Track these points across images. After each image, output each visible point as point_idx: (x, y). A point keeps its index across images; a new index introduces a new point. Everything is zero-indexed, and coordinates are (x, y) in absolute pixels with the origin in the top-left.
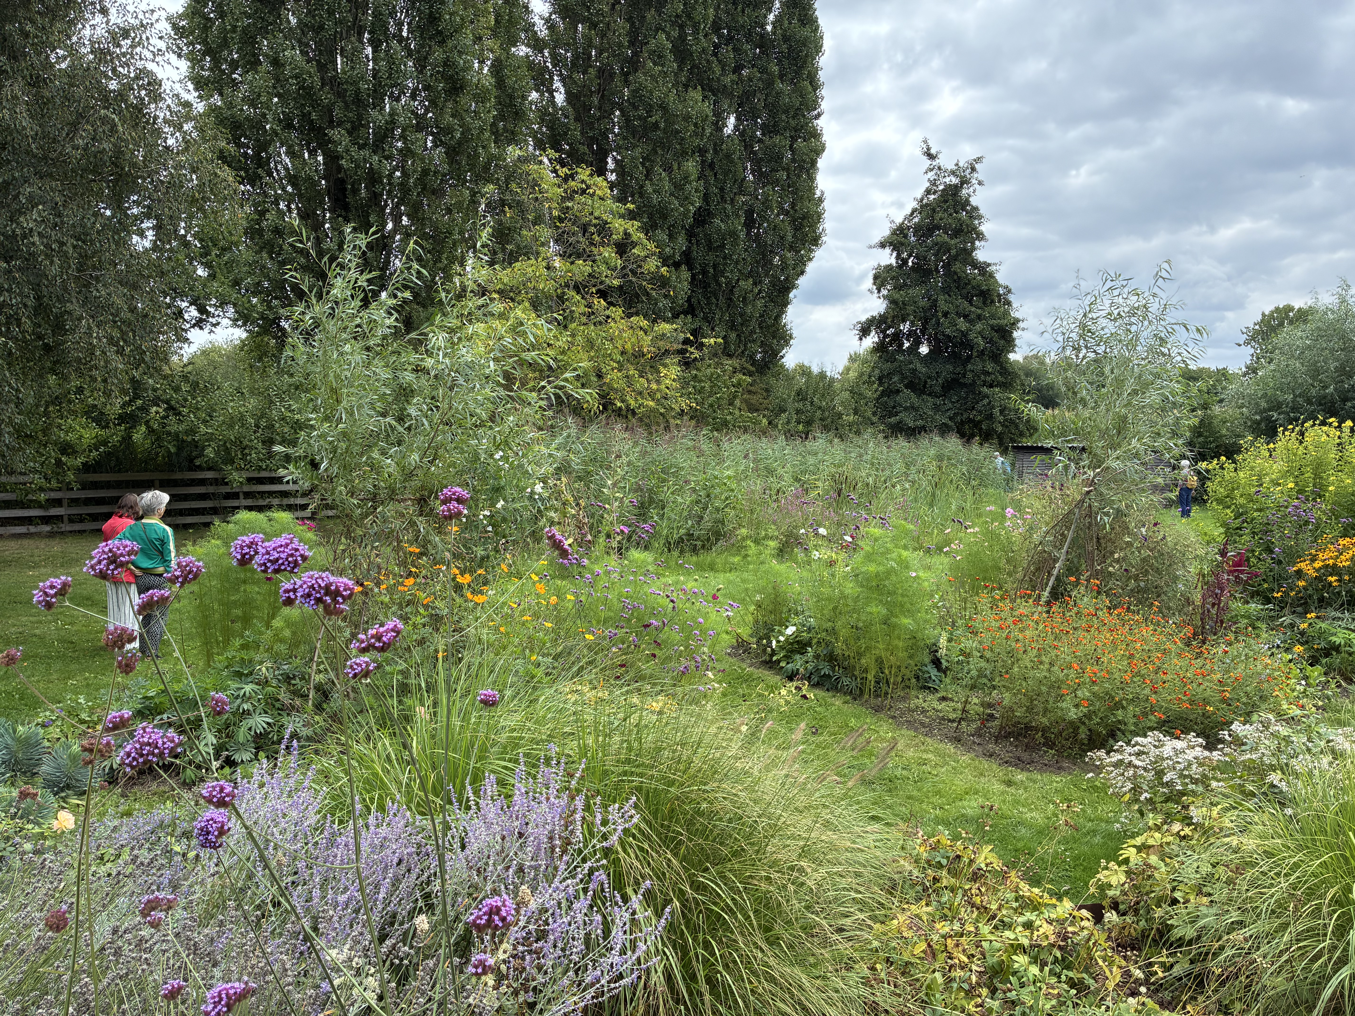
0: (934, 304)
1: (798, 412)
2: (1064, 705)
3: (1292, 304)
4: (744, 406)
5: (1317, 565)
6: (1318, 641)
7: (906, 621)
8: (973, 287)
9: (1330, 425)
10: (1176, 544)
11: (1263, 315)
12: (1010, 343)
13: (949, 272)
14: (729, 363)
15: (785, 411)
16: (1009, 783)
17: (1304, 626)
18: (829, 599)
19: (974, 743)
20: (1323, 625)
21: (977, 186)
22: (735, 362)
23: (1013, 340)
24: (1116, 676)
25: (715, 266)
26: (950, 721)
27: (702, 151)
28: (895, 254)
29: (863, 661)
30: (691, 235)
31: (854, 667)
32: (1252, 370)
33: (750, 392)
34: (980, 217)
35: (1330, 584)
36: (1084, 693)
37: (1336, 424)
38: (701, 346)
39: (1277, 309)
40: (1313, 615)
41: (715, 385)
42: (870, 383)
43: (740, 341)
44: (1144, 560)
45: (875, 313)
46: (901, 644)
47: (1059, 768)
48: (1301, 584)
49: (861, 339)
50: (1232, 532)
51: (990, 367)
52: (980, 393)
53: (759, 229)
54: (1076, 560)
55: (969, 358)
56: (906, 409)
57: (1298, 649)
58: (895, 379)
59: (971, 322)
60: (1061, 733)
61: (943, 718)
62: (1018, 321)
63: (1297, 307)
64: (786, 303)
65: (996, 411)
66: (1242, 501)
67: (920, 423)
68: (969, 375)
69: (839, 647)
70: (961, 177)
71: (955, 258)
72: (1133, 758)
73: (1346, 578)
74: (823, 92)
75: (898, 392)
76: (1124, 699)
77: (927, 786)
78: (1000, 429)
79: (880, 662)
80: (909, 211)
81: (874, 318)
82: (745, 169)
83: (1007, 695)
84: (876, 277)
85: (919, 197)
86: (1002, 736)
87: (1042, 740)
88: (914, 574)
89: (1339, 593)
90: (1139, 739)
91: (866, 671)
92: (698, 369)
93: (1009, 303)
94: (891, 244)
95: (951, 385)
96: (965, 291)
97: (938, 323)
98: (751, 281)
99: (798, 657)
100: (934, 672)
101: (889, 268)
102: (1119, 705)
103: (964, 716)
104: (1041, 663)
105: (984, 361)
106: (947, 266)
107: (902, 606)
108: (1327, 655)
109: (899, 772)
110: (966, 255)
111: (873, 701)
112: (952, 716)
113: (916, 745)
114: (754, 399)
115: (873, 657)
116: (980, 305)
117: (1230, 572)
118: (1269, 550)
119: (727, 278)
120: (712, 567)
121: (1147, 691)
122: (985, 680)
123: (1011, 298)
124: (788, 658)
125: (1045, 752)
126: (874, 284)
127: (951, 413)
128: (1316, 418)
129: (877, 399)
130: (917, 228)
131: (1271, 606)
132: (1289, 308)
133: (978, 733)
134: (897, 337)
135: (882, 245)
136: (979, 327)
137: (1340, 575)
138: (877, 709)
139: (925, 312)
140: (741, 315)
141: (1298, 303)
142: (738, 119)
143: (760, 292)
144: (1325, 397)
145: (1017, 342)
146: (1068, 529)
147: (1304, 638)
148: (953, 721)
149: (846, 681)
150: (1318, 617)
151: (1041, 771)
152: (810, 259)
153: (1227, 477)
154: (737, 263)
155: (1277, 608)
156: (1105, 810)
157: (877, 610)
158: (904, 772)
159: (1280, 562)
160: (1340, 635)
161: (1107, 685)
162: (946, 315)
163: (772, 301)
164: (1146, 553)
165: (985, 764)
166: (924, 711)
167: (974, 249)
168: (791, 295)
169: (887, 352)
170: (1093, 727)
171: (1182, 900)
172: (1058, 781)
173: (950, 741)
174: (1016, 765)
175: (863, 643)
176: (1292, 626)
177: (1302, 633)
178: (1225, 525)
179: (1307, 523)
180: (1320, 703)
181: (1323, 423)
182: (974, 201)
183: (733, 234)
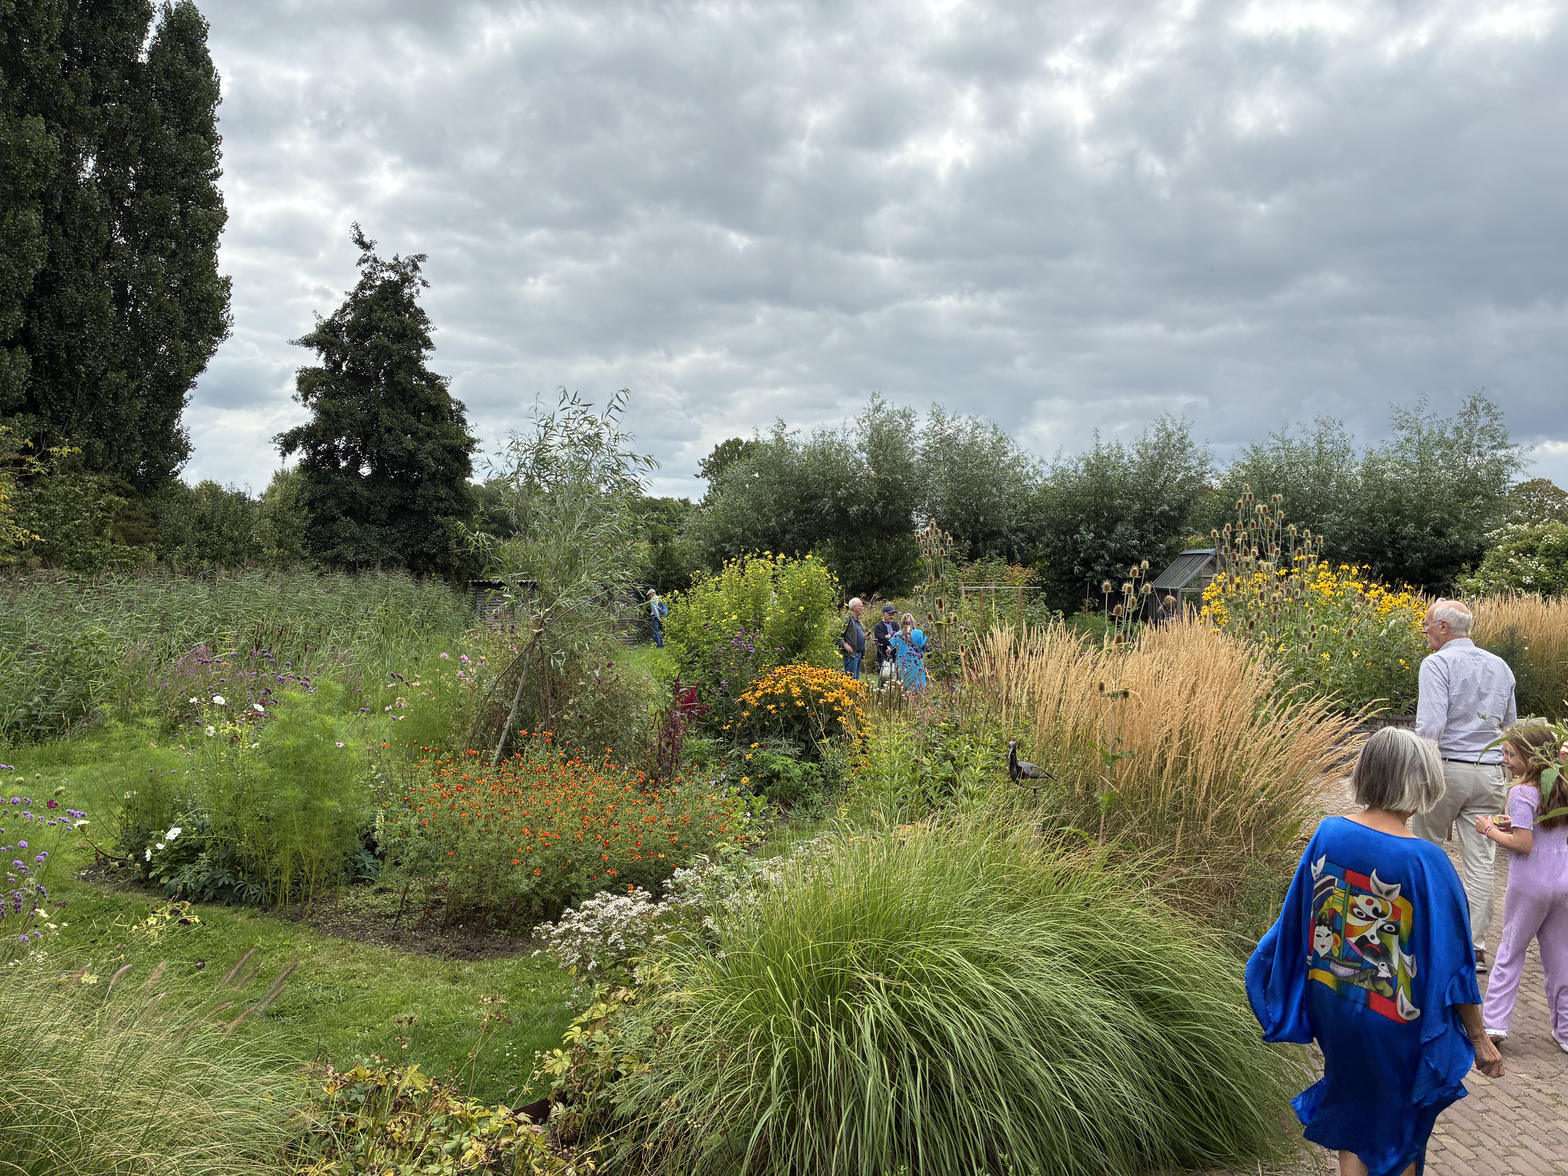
0: (375, 418)
1: (200, 544)
2: (514, 877)
3: (741, 438)
4: (119, 536)
5: (758, 694)
6: (761, 771)
7: (331, 804)
8: (421, 401)
9: (766, 557)
10: (629, 685)
11: (716, 446)
12: (466, 468)
13: (391, 383)
14: (92, 480)
15: (181, 543)
16: (454, 980)
17: (749, 756)
18: (229, 786)
19: (416, 938)
20: (765, 754)
21: (420, 286)
22: (106, 479)
23: (469, 463)
24: (568, 836)
25: (69, 350)
26: (388, 917)
27: (45, 197)
28: (323, 355)
29: (276, 860)
30: (29, 305)
31: (263, 870)
32: (709, 501)
33: (129, 518)
34: (425, 322)
35: (770, 712)
36: (536, 860)
37: (771, 557)
38: (44, 457)
39: (728, 442)
40: (756, 744)
41: (72, 508)
42: (296, 508)
43: (111, 451)
44: (600, 704)
45: (302, 424)
46: (324, 832)
47: (512, 950)
48: (746, 714)
49: (283, 455)
50: (687, 666)
51: (443, 492)
52: (433, 521)
53: (135, 307)
54: (529, 710)
55: (419, 481)
56: (345, 540)
57: (745, 780)
58: (330, 503)
59: (420, 440)
60: (514, 909)
61: (379, 915)
62: (473, 441)
63: (745, 441)
64: (179, 404)
65: (453, 544)
66: (694, 634)
67: (362, 557)
68: (420, 501)
69: (244, 847)
70: (402, 274)
71: (399, 365)
72: (581, 925)
73: (783, 705)
74: (220, 148)
75: (334, 519)
76: (578, 860)
77: (354, 1006)
78: (457, 563)
79: (296, 857)
80: (340, 307)
81: (300, 430)
82: (111, 228)
83: (453, 875)
84: (300, 381)
85: (352, 290)
86: (449, 924)
87: (495, 921)
88: (342, 745)
89: (777, 720)
90: (587, 903)
91: (278, 872)
92: (44, 487)
93: (463, 422)
94: (318, 343)
95: (398, 513)
96: (411, 405)
97: (380, 440)
98: (124, 373)
99: (186, 867)
100: (368, 860)
101: (316, 372)
102: (571, 868)
103: (406, 908)
104: (490, 832)
105: (436, 485)
106: (389, 374)
107: (325, 785)
108: (770, 783)
109: (318, 994)
110: (413, 365)
111: (289, 909)
112: (391, 910)
113: (345, 955)
114: (136, 528)
115: (289, 853)
116: (430, 421)
117: (683, 709)
118: (717, 683)
119: (87, 366)
120: (65, 759)
121: (600, 848)
122: (427, 862)
123: (465, 415)
124: (171, 871)
125: (498, 934)
126: (299, 389)
127: (399, 544)
128: (754, 551)
129: (308, 529)
130: (352, 328)
131: (721, 739)
132: (738, 442)
133: (422, 926)
134: (331, 455)
135: (308, 342)
136: (429, 445)
137: (777, 702)
138: (295, 918)
139: (364, 426)
140: (111, 416)
141: (747, 437)
142: (99, 161)
143: (139, 388)
144: (768, 530)
145: (474, 465)
146: (520, 675)
147: (750, 769)
148: (392, 916)
149: (253, 889)
150: (761, 746)
151: (492, 958)
152: (212, 353)
153: (680, 611)
154: (103, 348)
155: (726, 740)
156: (557, 988)
157: (293, 793)
158: (326, 993)
159: (727, 695)
160: (779, 762)
161: (559, 848)
162: (389, 430)
163: (157, 401)
164: (600, 696)
165: (428, 961)
166: (356, 910)
167: (421, 358)
168: (186, 395)
169: (319, 471)
170: (546, 897)
171: (625, 1073)
172: (510, 965)
173: (387, 941)
174: (464, 957)
175: (274, 838)
176: (740, 757)
177: (749, 764)
178: (680, 660)
179: (748, 654)
180: (763, 833)
181: (760, 556)
182: (418, 302)
183: (99, 311)
